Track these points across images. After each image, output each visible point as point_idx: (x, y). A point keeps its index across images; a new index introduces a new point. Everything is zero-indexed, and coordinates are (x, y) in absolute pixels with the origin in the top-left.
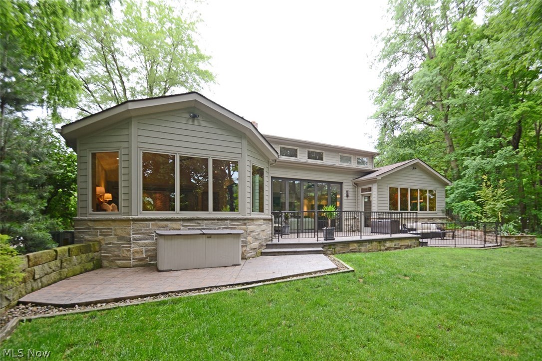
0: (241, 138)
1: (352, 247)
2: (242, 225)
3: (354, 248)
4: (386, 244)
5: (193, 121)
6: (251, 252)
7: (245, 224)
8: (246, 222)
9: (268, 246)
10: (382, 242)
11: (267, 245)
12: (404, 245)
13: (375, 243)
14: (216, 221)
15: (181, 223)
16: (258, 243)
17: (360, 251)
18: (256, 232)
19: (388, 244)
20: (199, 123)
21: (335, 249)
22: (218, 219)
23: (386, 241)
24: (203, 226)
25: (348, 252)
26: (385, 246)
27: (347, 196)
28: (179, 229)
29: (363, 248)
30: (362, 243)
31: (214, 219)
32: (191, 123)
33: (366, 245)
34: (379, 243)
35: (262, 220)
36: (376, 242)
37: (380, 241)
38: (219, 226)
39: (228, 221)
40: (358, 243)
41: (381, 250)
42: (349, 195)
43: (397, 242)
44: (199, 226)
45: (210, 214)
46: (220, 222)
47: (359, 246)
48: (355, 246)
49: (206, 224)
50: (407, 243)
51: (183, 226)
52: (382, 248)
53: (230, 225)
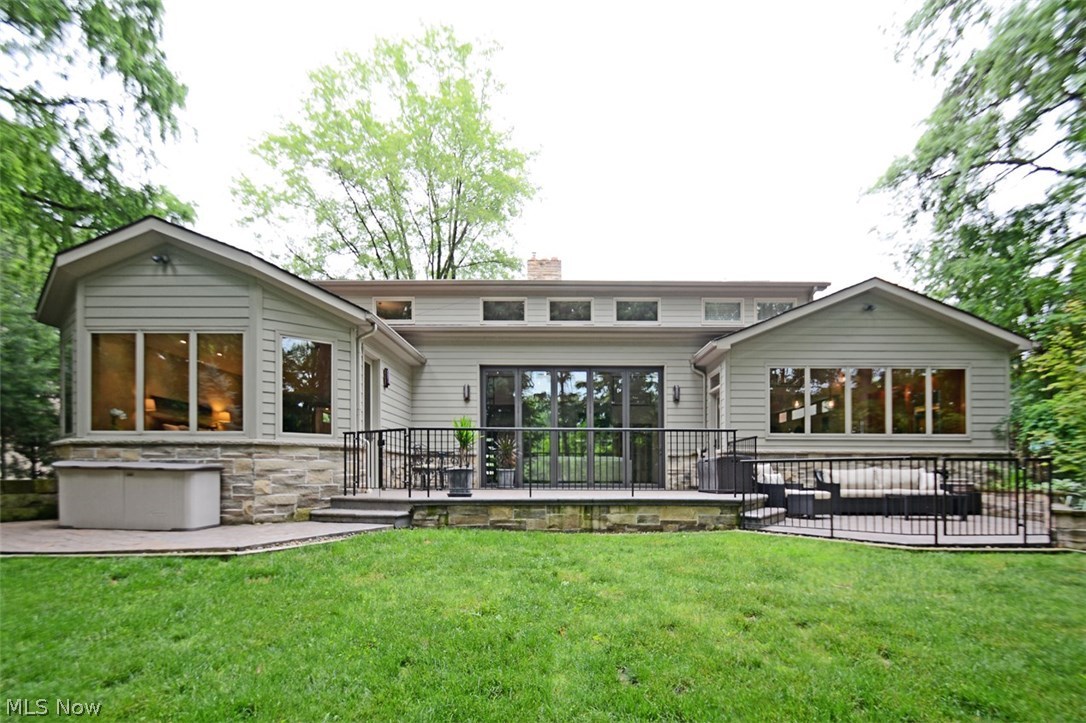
0: (247, 286)
1: (496, 515)
2: (242, 457)
3: (504, 518)
4: (608, 516)
5: (165, 270)
6: (272, 512)
7: (250, 455)
8: (252, 450)
9: (335, 503)
10: (596, 511)
11: (332, 501)
12: (676, 522)
13: (569, 510)
14: (197, 448)
15: (139, 450)
16: (298, 494)
17: (520, 528)
18: (287, 472)
19: (615, 516)
20: (174, 270)
21: (447, 516)
22: (201, 445)
23: (608, 507)
24: (173, 457)
25: (485, 527)
26: (606, 520)
27: (676, 400)
28: (137, 461)
29: (531, 522)
30: (529, 507)
31: (192, 445)
32: (160, 272)
33: (543, 513)
34: (586, 511)
35: (317, 450)
36: (574, 507)
37: (588, 506)
38: (202, 457)
39: (219, 449)
40: (516, 507)
41: (591, 530)
42: (682, 398)
43: (649, 513)
44: (169, 457)
45: (191, 435)
46: (204, 451)
47: (518, 515)
48: (507, 514)
49: (179, 454)
50: (688, 515)
51: (144, 456)
52: (596, 524)
53: (223, 456)
